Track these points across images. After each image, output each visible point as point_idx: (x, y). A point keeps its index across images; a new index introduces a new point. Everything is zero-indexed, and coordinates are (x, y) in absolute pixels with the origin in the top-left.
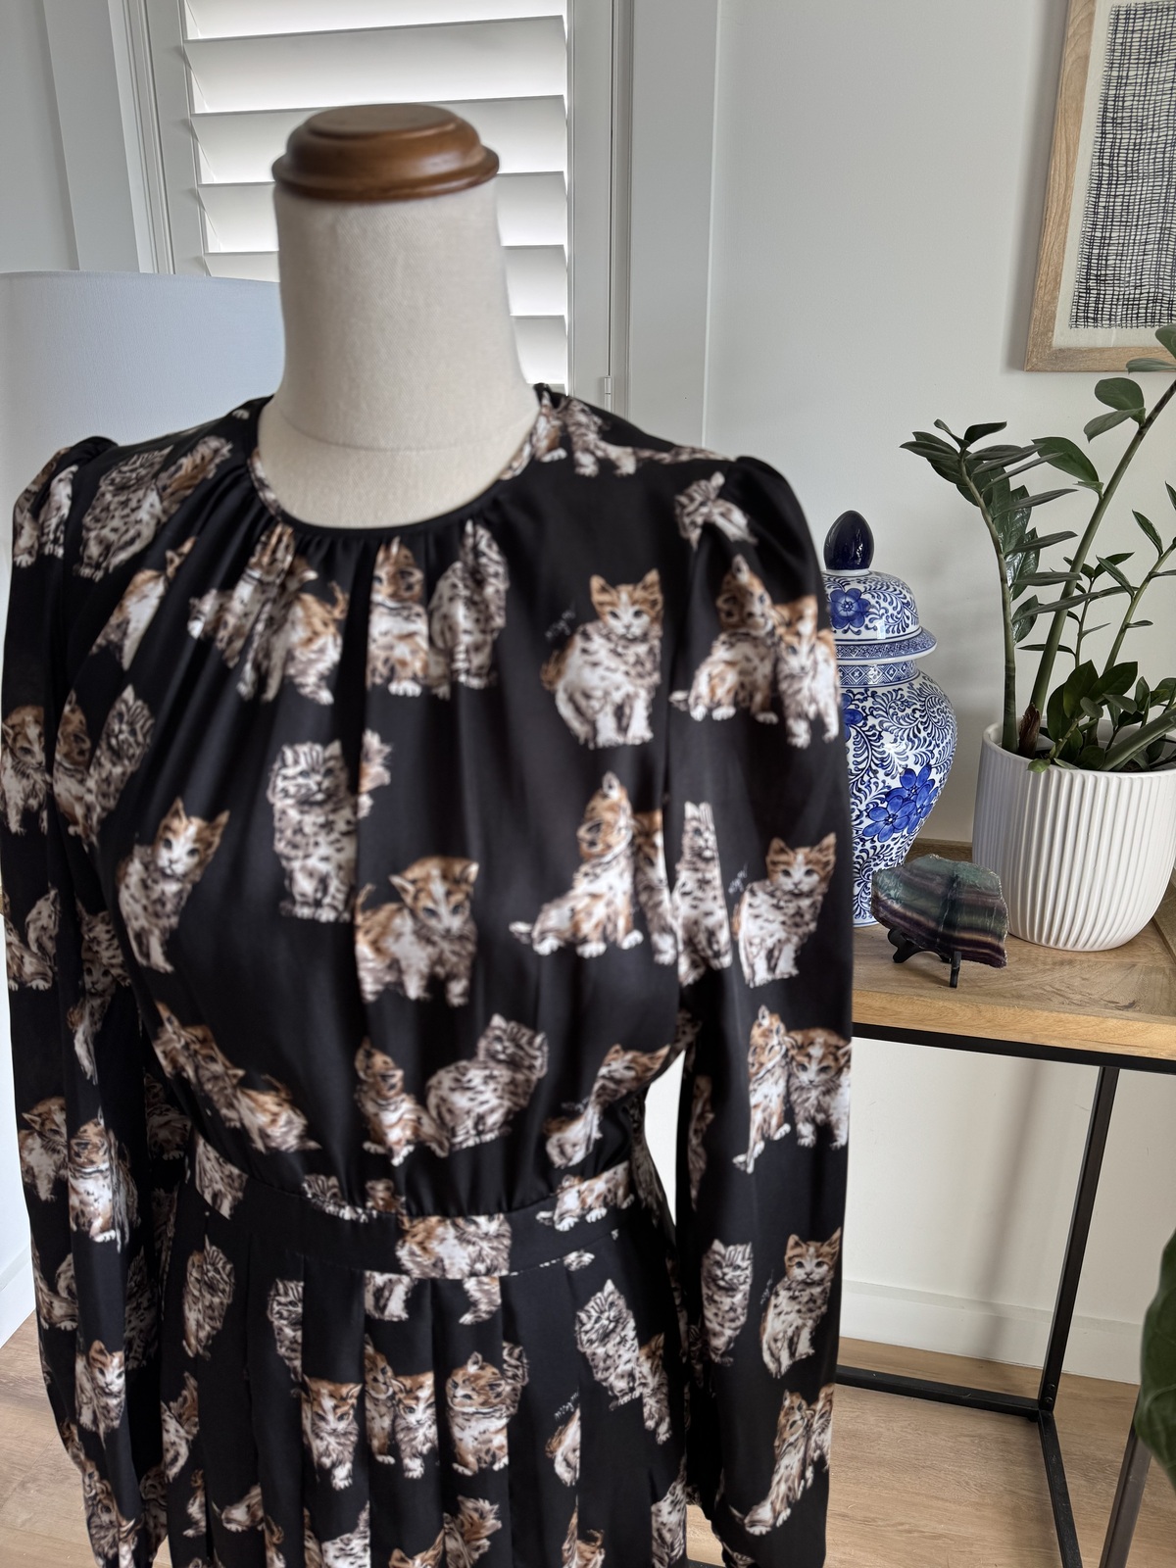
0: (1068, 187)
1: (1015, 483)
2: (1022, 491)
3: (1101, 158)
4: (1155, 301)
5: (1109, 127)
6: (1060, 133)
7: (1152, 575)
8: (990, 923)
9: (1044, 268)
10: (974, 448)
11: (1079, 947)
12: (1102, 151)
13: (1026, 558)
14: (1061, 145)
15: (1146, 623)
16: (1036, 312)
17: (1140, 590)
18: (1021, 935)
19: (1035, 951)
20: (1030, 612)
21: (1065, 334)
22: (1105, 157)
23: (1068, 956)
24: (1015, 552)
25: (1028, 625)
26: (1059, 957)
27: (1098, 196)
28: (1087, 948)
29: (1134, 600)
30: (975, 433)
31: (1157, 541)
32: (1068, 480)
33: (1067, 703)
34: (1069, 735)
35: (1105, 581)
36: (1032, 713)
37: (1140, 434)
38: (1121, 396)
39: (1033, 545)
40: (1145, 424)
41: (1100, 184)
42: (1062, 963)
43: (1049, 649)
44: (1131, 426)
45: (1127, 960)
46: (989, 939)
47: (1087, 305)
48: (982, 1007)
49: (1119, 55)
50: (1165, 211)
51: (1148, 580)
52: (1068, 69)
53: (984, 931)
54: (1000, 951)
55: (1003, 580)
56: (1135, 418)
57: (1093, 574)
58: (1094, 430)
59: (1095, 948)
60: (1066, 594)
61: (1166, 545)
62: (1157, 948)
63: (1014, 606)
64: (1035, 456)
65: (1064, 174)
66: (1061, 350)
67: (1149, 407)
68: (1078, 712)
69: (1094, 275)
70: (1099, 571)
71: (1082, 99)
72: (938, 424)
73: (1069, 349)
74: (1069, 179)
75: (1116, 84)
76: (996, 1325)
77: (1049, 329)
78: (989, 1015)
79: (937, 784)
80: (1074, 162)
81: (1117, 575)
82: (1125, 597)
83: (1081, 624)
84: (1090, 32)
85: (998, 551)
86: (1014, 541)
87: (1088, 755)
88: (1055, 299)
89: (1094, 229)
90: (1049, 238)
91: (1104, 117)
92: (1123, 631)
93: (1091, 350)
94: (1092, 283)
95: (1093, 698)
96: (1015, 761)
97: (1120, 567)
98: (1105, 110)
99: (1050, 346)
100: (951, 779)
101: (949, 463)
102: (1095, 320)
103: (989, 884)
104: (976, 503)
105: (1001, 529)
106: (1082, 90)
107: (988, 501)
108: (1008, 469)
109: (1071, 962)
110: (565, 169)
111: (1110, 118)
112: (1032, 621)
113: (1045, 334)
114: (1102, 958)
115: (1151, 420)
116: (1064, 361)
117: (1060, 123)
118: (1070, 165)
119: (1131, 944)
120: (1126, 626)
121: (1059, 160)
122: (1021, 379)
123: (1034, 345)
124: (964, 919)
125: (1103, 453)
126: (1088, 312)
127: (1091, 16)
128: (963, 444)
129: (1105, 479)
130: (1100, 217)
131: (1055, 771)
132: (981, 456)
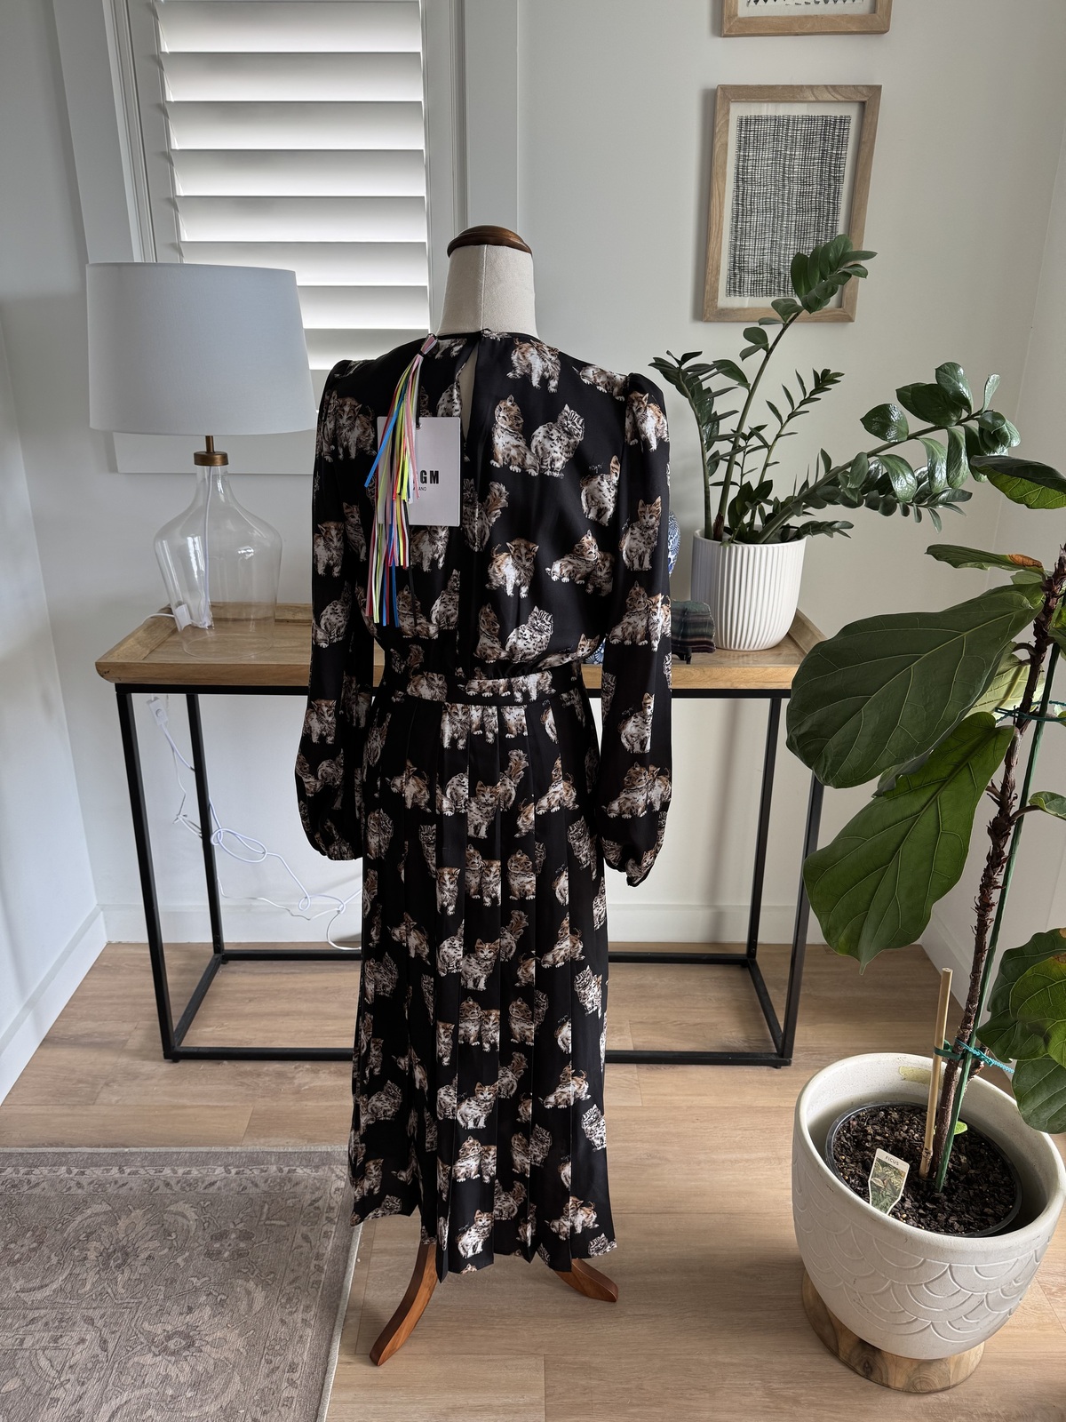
0: (721, 216)
1: (705, 385)
2: (709, 390)
3: (737, 200)
4: (771, 282)
5: (740, 183)
6: (715, 187)
7: (778, 436)
8: (705, 630)
9: (710, 262)
10: (684, 367)
11: (751, 648)
12: (737, 196)
13: (712, 428)
14: (715, 193)
15: (776, 463)
16: (708, 288)
17: (772, 446)
18: (720, 646)
19: (728, 652)
20: (715, 461)
21: (724, 301)
22: (740, 199)
23: (746, 653)
24: (707, 424)
25: (714, 467)
26: (741, 654)
27: (737, 222)
28: (755, 649)
29: (769, 452)
30: (686, 357)
31: (779, 417)
32: (733, 383)
33: (738, 507)
34: (740, 526)
35: (755, 441)
36: (720, 518)
37: (767, 358)
38: (756, 338)
39: (715, 420)
40: (769, 352)
41: (737, 215)
42: (743, 656)
43: (726, 484)
44: (762, 353)
45: (776, 653)
46: (706, 639)
47: (735, 283)
48: (705, 669)
49: (743, 144)
50: (773, 231)
51: (776, 439)
52: (717, 150)
53: (703, 635)
54: (712, 644)
55: (702, 440)
56: (764, 349)
57: (746, 438)
58: (745, 354)
59: (760, 648)
60: (734, 448)
61: (785, 419)
62: (792, 646)
63: (708, 454)
64: (715, 370)
65: (718, 209)
66: (722, 310)
67: (770, 343)
68: (744, 512)
69: (737, 266)
70: (751, 435)
71: (725, 168)
72: (668, 353)
73: (727, 309)
74: (721, 212)
75: (742, 159)
76: (718, 919)
77: (715, 297)
78: (708, 673)
79: (672, 562)
80: (723, 202)
81: (761, 438)
82: (765, 450)
83: (742, 468)
84: (728, 130)
85: (699, 424)
86: (706, 418)
87: (750, 537)
88: (717, 280)
89: (736, 241)
90: (712, 245)
91: (738, 177)
92: (764, 469)
93: (739, 309)
94: (737, 271)
95: (751, 502)
96: (713, 544)
97: (761, 432)
98: (738, 174)
99: (716, 307)
100: (678, 558)
101: (672, 374)
102: (740, 292)
103: (703, 610)
104: (686, 397)
105: (699, 411)
106: (725, 163)
107: (693, 396)
108: (701, 377)
109: (747, 655)
110: (425, 196)
111: (740, 179)
112: (717, 465)
113: (713, 300)
114: (764, 652)
115: (772, 349)
116: (725, 316)
117: (714, 180)
118: (721, 204)
119: (778, 646)
120: (767, 465)
121: (715, 201)
122: (701, 326)
123: (708, 307)
124: (690, 631)
125: (749, 367)
126: (735, 288)
127: (727, 122)
128: (681, 363)
129: (751, 381)
130: (738, 234)
131: (734, 546)
132: (689, 369)
